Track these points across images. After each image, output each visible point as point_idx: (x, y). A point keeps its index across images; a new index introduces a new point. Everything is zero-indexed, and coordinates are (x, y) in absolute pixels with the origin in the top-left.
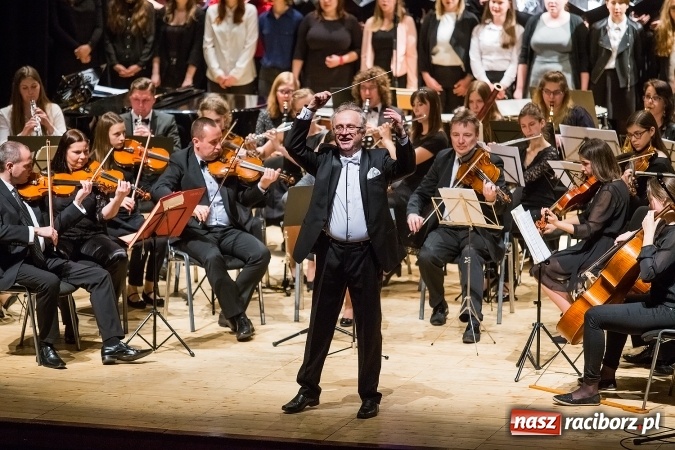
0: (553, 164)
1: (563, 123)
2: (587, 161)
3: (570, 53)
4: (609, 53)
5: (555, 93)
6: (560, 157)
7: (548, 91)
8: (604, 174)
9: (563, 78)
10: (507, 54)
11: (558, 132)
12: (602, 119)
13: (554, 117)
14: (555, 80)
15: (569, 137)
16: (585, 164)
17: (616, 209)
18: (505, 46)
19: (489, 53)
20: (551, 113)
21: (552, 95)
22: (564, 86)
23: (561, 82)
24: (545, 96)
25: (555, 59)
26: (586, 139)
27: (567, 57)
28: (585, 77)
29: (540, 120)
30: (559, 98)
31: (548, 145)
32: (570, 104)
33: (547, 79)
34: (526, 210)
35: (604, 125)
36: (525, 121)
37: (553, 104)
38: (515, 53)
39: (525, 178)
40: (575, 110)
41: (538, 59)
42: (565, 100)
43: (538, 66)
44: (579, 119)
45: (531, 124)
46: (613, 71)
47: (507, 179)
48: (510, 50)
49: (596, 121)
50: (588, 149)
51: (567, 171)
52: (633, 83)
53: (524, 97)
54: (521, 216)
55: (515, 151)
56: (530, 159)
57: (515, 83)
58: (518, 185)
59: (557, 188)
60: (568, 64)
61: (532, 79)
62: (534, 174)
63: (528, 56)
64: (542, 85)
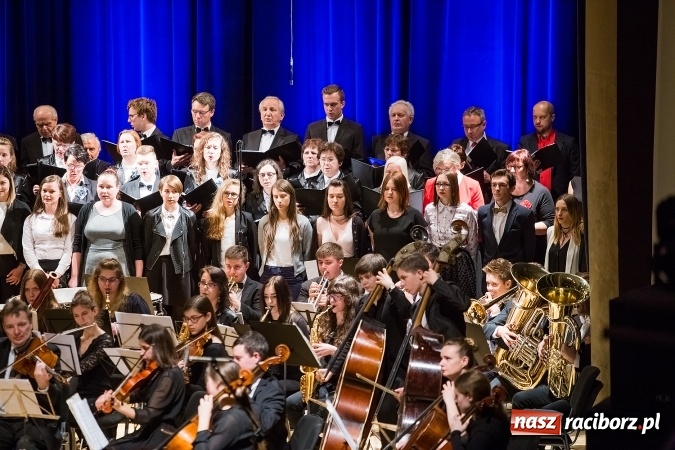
0: (109, 351)
1: (119, 310)
2: (147, 346)
3: (124, 241)
4: (164, 240)
5: (111, 280)
6: (116, 345)
7: (103, 279)
8: (165, 361)
9: (118, 266)
10: (60, 242)
11: (114, 320)
12: (157, 305)
13: (111, 304)
14: (110, 267)
15: (124, 324)
16: (146, 349)
17: (176, 395)
18: (58, 235)
19: (42, 242)
20: (108, 301)
21: (107, 283)
22: (120, 273)
23: (117, 269)
24: (101, 283)
25: (109, 246)
26: (142, 326)
27: (121, 244)
28: (139, 264)
29: (93, 308)
30: (114, 285)
31: (102, 332)
32: (126, 291)
33: (103, 266)
34: (82, 398)
35: (159, 312)
36: (77, 310)
37: (108, 291)
38: (69, 241)
39: (81, 368)
40: (131, 297)
41: (92, 247)
42: (120, 287)
43: (92, 255)
44: (135, 306)
45: (84, 314)
46: (168, 257)
47: (64, 368)
48: (63, 239)
49: (152, 307)
50: (147, 334)
51: (124, 358)
52: (189, 269)
53: (80, 285)
54: (77, 405)
55: (71, 340)
56: (85, 347)
57: (69, 271)
58: (73, 373)
59: (114, 375)
60: (122, 252)
61: (87, 267)
62: (90, 363)
63: (82, 244)
64: (98, 273)
